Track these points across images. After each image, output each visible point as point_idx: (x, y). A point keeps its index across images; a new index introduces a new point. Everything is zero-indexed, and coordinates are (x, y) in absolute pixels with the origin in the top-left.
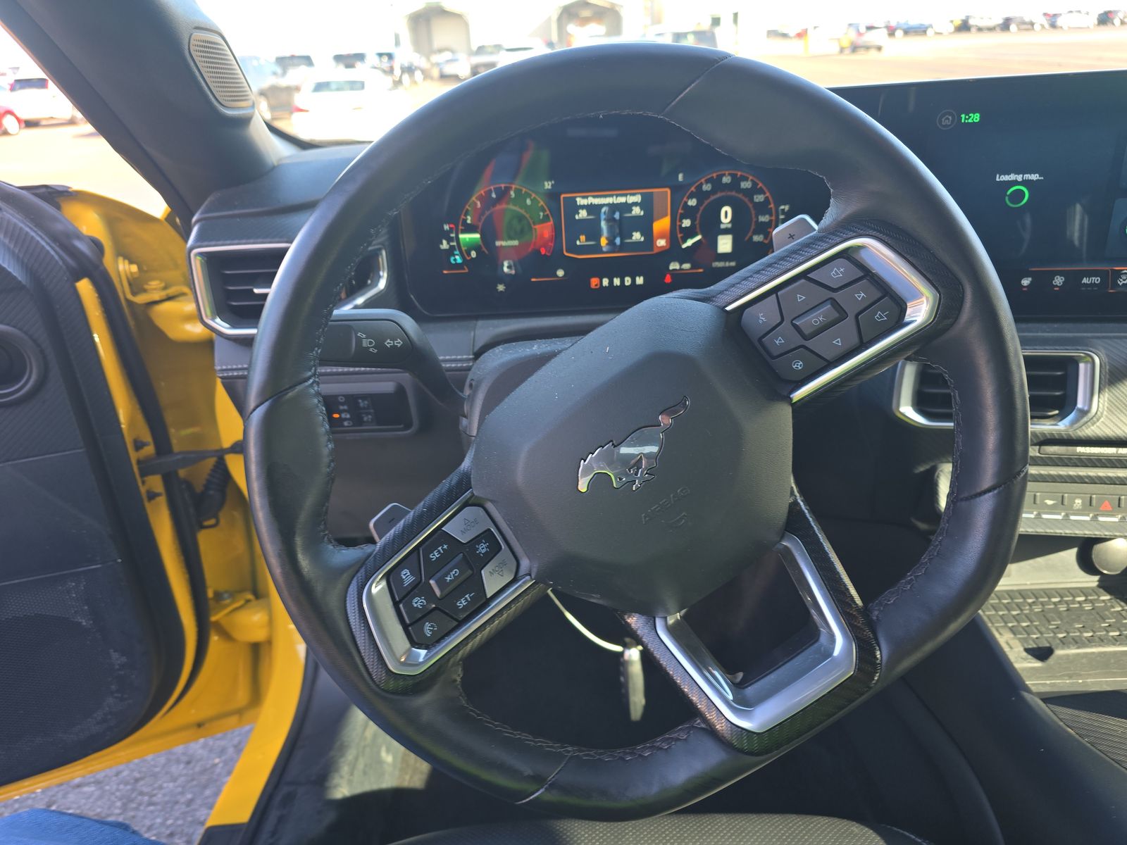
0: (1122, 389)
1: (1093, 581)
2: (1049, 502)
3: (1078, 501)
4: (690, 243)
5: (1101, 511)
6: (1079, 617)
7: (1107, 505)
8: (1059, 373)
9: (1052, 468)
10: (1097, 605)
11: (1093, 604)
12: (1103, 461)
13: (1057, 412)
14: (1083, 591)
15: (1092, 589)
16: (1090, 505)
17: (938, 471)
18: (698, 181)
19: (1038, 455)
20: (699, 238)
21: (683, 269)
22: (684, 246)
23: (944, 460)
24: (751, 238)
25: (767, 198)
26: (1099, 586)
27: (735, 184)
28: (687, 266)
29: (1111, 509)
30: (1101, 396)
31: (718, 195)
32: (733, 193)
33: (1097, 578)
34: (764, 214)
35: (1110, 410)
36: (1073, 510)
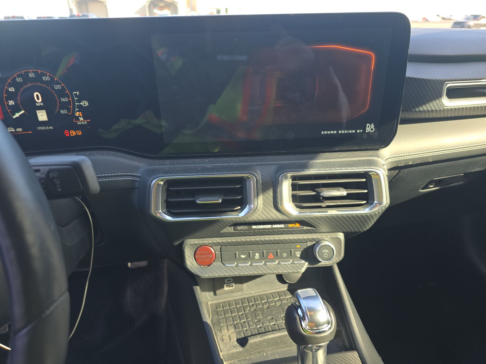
0: (269, 194)
1: (285, 287)
2: (243, 256)
3: (257, 255)
4: (17, 115)
5: (269, 259)
6: (272, 312)
7: (271, 256)
8: (238, 186)
9: (242, 237)
10: (283, 302)
11: (281, 301)
12: (266, 232)
13: (239, 207)
14: (279, 294)
15: (284, 292)
16: (263, 256)
17: (184, 244)
18: (12, 75)
19: (233, 231)
20: (23, 112)
21: (18, 132)
22: (14, 117)
23: (187, 238)
24: (59, 112)
25: (62, 87)
26: (288, 290)
27: (39, 77)
28: (19, 130)
29: (273, 257)
30: (258, 198)
31: (29, 85)
32: (39, 84)
33: (287, 285)
34: (64, 97)
35: (265, 206)
36: (255, 260)
